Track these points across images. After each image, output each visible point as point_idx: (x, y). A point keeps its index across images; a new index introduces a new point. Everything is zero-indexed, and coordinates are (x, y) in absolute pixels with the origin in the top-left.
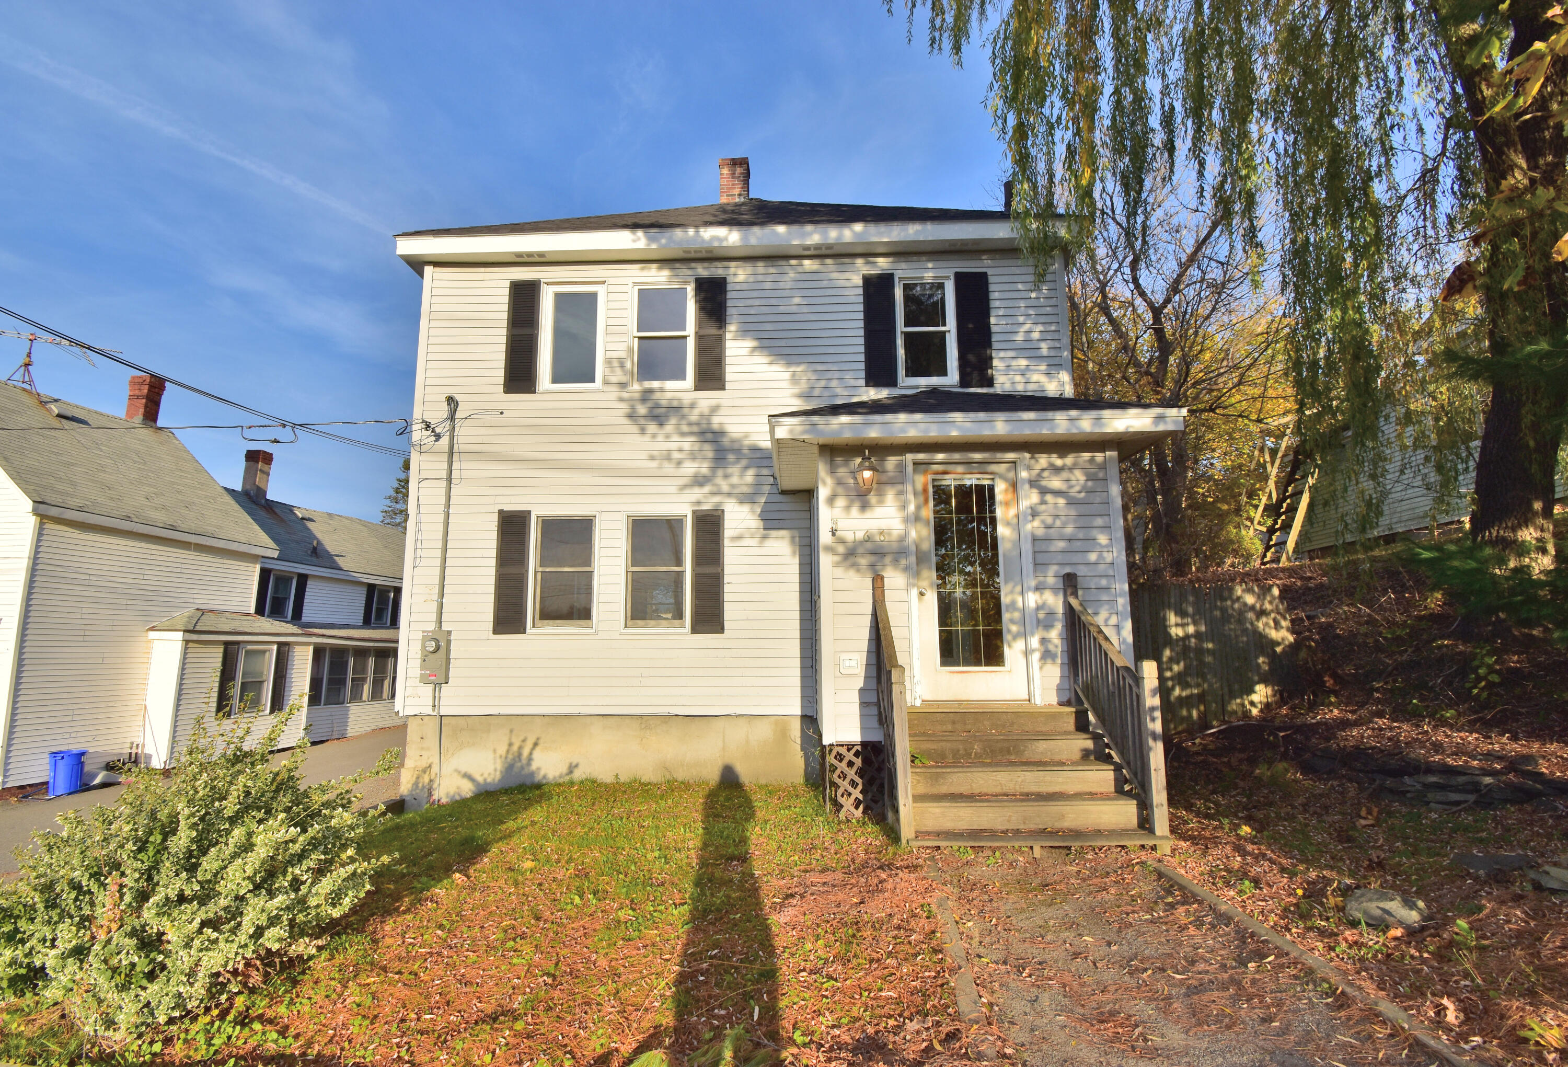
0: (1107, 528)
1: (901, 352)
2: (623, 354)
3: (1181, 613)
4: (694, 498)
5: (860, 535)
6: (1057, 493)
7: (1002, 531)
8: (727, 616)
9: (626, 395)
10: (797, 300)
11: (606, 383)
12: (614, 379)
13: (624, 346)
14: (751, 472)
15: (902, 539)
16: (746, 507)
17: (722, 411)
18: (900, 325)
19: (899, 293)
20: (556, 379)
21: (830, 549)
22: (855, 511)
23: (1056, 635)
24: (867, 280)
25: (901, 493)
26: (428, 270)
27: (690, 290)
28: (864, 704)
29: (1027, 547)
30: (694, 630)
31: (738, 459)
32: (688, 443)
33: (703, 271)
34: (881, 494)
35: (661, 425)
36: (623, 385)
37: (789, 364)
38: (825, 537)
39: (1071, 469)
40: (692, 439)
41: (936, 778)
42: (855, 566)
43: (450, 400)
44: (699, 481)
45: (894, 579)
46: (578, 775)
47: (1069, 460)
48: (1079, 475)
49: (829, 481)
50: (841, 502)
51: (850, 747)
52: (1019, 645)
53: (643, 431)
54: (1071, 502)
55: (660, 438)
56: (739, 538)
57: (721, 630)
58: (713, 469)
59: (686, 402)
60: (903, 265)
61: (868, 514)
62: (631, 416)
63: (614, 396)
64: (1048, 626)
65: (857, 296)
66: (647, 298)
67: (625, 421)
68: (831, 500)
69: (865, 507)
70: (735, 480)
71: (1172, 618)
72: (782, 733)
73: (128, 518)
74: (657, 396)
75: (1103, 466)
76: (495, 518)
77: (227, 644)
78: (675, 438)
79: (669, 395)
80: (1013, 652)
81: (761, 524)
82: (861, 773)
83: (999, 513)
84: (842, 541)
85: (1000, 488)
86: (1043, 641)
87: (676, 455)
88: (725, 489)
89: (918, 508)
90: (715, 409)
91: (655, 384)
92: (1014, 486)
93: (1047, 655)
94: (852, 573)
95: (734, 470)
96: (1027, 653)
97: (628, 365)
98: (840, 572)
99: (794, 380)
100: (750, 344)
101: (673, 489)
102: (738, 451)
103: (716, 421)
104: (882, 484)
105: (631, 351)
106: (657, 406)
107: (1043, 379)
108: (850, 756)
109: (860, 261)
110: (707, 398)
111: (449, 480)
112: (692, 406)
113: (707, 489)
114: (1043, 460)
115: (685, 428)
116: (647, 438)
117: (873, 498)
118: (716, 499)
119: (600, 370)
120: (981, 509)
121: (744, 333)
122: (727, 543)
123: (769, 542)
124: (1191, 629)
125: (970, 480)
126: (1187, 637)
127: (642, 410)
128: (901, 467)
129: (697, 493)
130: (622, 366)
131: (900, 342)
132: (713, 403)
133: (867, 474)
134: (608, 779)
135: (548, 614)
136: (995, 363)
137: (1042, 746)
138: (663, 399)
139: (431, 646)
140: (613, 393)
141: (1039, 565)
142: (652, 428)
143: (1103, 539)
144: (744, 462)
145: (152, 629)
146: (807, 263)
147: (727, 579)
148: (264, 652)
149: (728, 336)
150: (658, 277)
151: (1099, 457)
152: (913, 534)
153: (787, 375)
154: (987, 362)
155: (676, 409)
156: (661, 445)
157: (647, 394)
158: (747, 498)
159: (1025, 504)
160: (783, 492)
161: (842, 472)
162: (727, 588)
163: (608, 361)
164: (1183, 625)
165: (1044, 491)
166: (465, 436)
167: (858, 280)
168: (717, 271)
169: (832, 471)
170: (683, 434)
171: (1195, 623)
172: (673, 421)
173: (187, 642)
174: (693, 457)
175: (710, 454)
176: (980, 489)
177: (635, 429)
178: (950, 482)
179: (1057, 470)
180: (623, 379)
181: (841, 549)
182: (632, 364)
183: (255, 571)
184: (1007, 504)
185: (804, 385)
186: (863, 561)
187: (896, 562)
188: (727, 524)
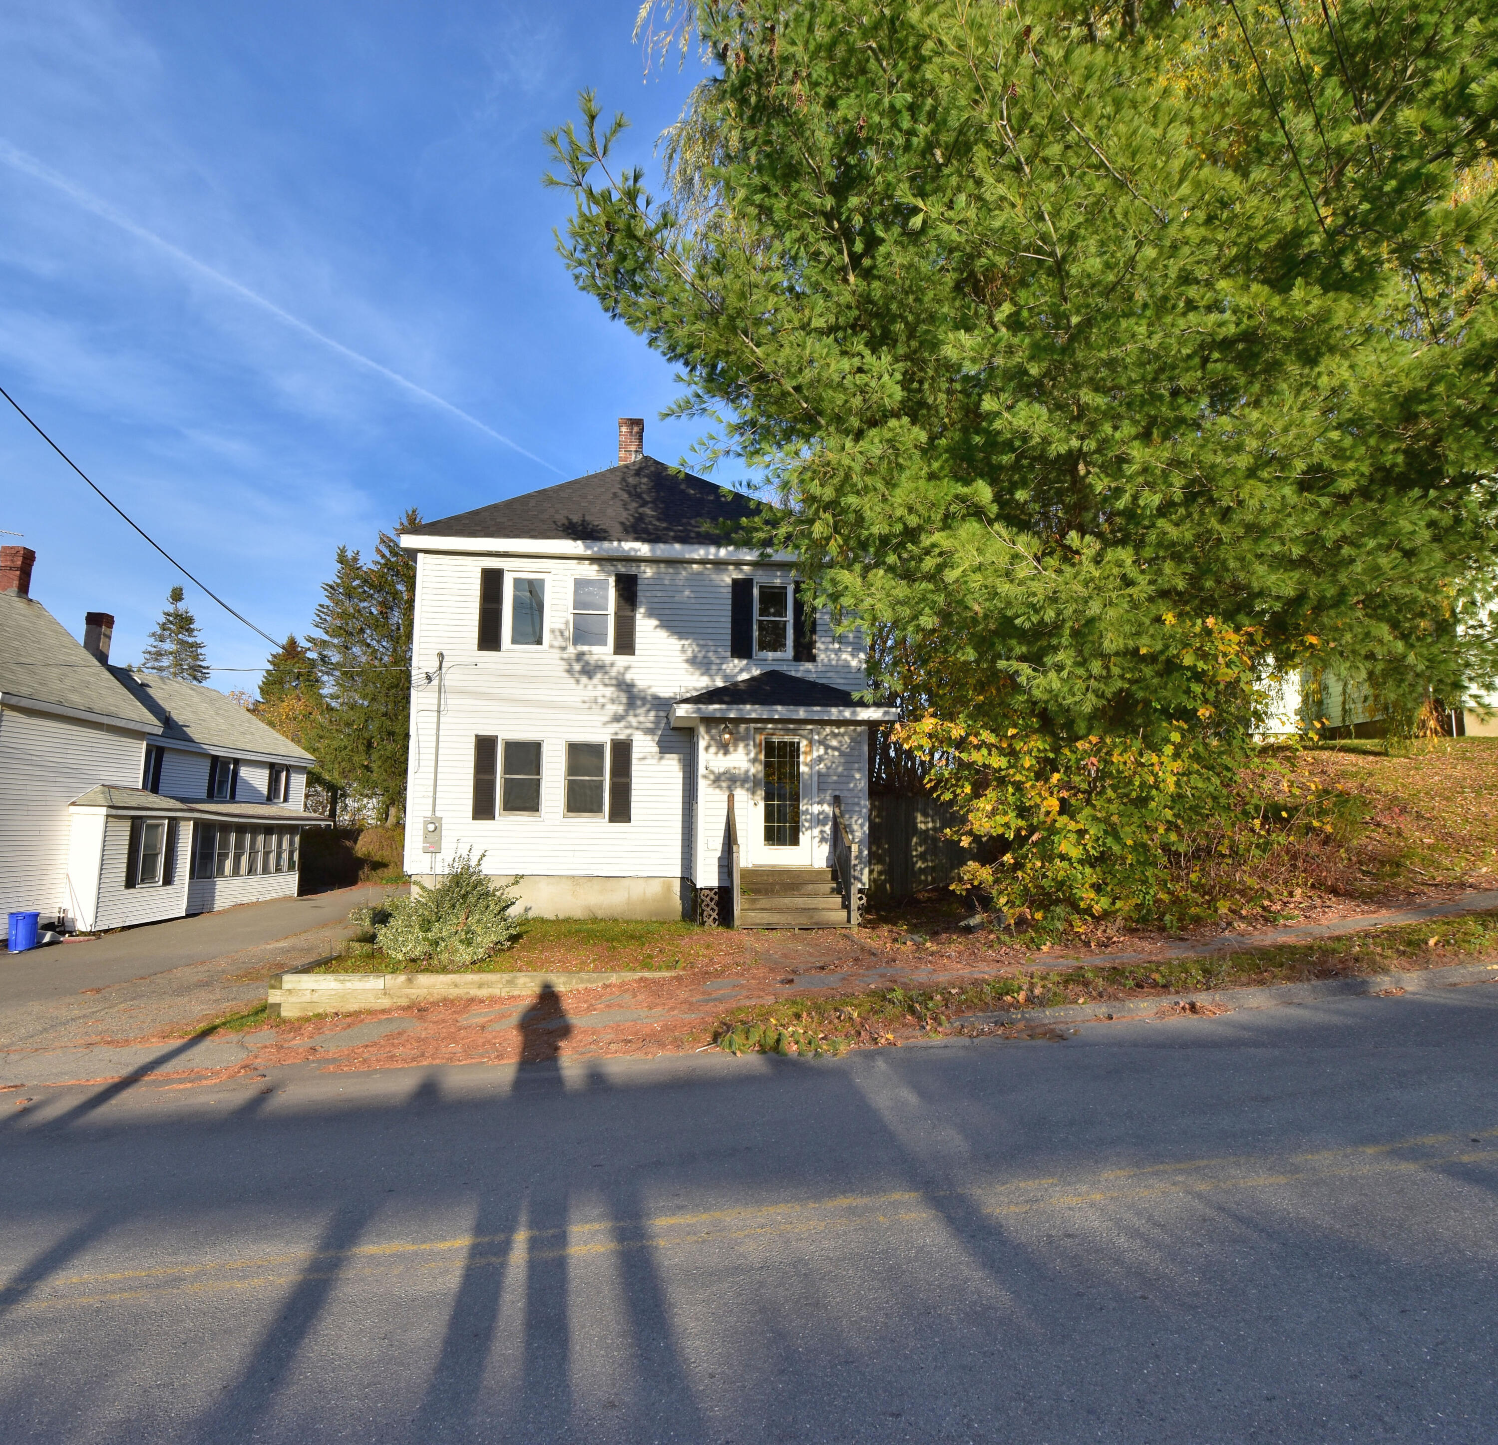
0: (859, 770)
1: (756, 634)
2: (562, 627)
3: (925, 814)
4: (613, 730)
5: (722, 770)
6: (834, 749)
7: (803, 769)
8: (633, 811)
9: (565, 656)
10: (687, 593)
11: (551, 647)
12: (556, 644)
13: (563, 620)
14: (652, 713)
15: (747, 771)
16: (649, 737)
17: (632, 670)
18: (756, 616)
19: (756, 592)
20: (514, 641)
21: (705, 777)
22: (720, 755)
23: (828, 829)
24: (735, 582)
25: (747, 745)
26: (420, 556)
27: (612, 580)
28: (720, 866)
29: (815, 778)
30: (612, 820)
31: (644, 705)
32: (610, 691)
33: (622, 569)
34: (736, 746)
35: (590, 678)
36: (563, 649)
37: (680, 639)
38: (702, 771)
39: (843, 735)
40: (612, 689)
41: (754, 901)
42: (720, 787)
43: (441, 656)
44: (617, 719)
45: (741, 795)
46: (531, 915)
47: (842, 730)
48: (847, 739)
49: (707, 737)
50: (713, 750)
51: (711, 889)
52: (808, 833)
53: (578, 682)
54: (842, 754)
55: (590, 687)
56: (644, 758)
57: (628, 820)
58: (626, 711)
59: (607, 663)
60: (760, 572)
61: (728, 757)
62: (570, 671)
63: (558, 656)
64: (824, 824)
65: (727, 592)
66: (580, 584)
67: (565, 675)
68: (707, 748)
69: (726, 753)
70: (642, 719)
71: (919, 818)
72: (668, 888)
73: (60, 703)
74: (587, 657)
75: (860, 734)
76: (473, 739)
77: (133, 818)
78: (601, 687)
79: (595, 657)
80: (805, 837)
81: (657, 749)
82: (717, 904)
83: (802, 758)
84: (712, 772)
85: (804, 744)
86: (822, 832)
87: (601, 700)
88: (635, 724)
89: (757, 754)
90: (627, 668)
91: (585, 648)
92: (811, 742)
93: (823, 840)
94: (718, 791)
95: (641, 711)
96: (813, 838)
97: (566, 634)
98: (711, 790)
99: (683, 651)
100: (655, 622)
101: (599, 724)
102: (644, 699)
103: (628, 677)
104: (737, 740)
105: (567, 623)
106: (587, 663)
107: (849, 658)
108: (712, 894)
109: (731, 567)
110: (622, 660)
111: (439, 711)
112: (612, 665)
113: (622, 724)
114: (828, 730)
115: (607, 681)
116: (581, 687)
117: (731, 749)
118: (628, 731)
119: (546, 636)
120: (792, 757)
121: (650, 614)
122: (634, 762)
123: (664, 762)
124: (930, 825)
125: (787, 739)
126: (928, 830)
127: (577, 667)
128: (747, 729)
129: (615, 727)
130: (562, 634)
131: (755, 627)
132: (626, 664)
133: (727, 736)
134: (552, 917)
135: (509, 807)
136: (818, 645)
137: (810, 887)
138: (592, 659)
139: (431, 827)
140: (557, 654)
141: (820, 790)
142: (584, 680)
143: (858, 776)
144: (648, 706)
145: (73, 804)
146: (695, 566)
147: (633, 786)
148: (157, 826)
149: (639, 616)
150: (590, 571)
151: (859, 729)
152: (753, 771)
153: (679, 647)
154: (812, 644)
155: (601, 667)
156: (590, 693)
157: (580, 656)
158: (649, 731)
159: (815, 754)
160: (674, 729)
161: (714, 731)
162: (633, 793)
163: (553, 631)
164: (926, 823)
165: (827, 747)
166: (451, 679)
167: (728, 580)
168: (633, 570)
169: (708, 732)
170: (606, 685)
171: (933, 821)
172: (599, 676)
173: (108, 816)
174: (613, 701)
175: (624, 700)
176: (792, 744)
177: (572, 681)
178: (775, 739)
179: (835, 735)
180: (563, 644)
181: (712, 777)
182: (570, 633)
183: (142, 746)
184: (805, 753)
185: (689, 654)
186: (724, 785)
187: (742, 786)
188: (635, 749)
